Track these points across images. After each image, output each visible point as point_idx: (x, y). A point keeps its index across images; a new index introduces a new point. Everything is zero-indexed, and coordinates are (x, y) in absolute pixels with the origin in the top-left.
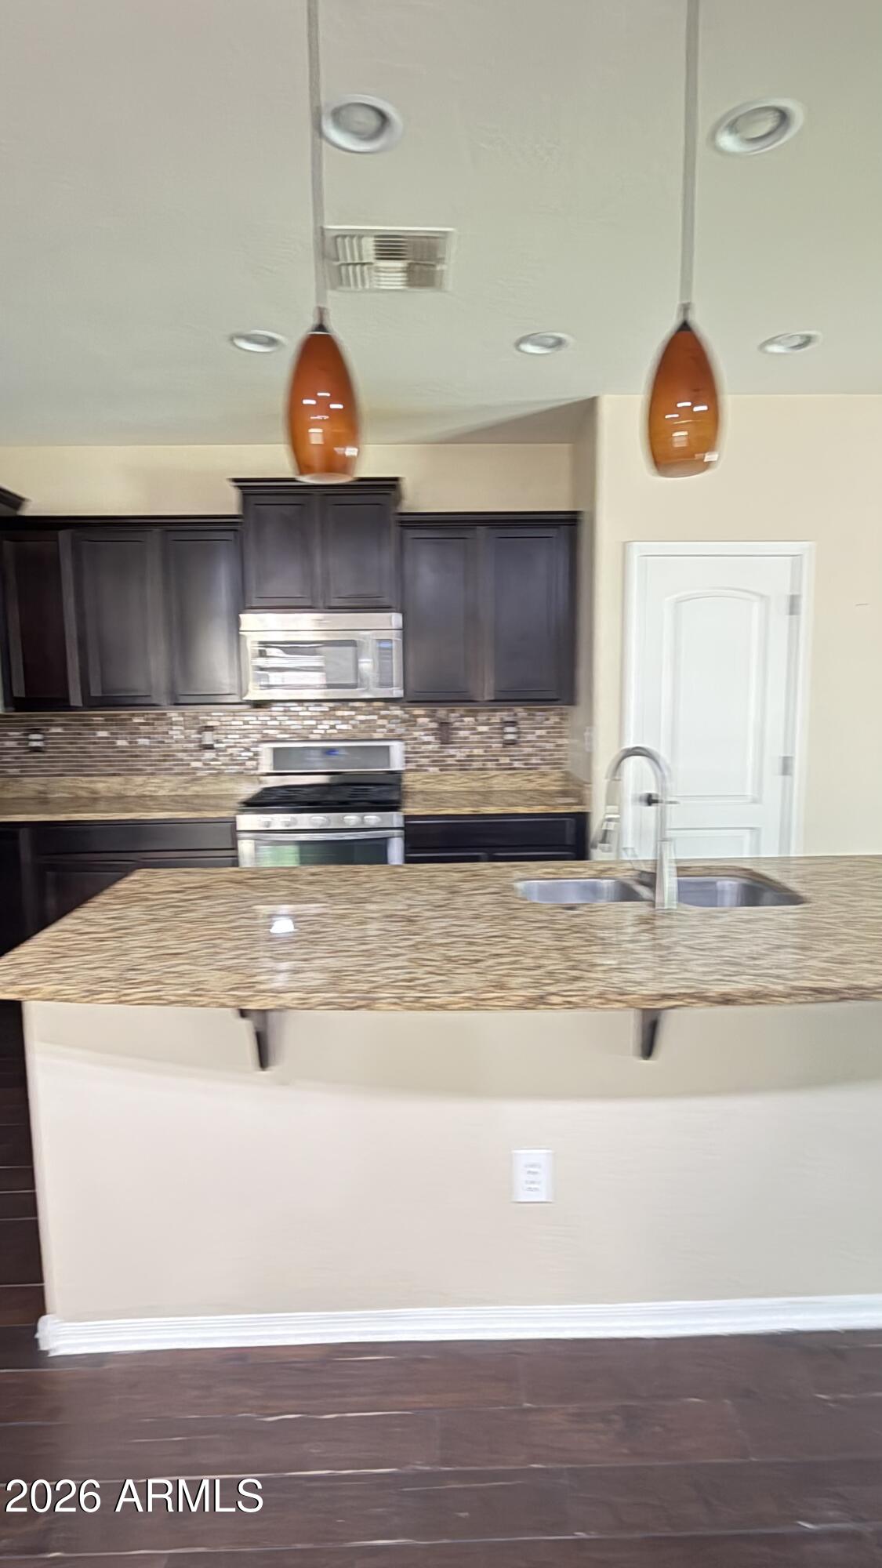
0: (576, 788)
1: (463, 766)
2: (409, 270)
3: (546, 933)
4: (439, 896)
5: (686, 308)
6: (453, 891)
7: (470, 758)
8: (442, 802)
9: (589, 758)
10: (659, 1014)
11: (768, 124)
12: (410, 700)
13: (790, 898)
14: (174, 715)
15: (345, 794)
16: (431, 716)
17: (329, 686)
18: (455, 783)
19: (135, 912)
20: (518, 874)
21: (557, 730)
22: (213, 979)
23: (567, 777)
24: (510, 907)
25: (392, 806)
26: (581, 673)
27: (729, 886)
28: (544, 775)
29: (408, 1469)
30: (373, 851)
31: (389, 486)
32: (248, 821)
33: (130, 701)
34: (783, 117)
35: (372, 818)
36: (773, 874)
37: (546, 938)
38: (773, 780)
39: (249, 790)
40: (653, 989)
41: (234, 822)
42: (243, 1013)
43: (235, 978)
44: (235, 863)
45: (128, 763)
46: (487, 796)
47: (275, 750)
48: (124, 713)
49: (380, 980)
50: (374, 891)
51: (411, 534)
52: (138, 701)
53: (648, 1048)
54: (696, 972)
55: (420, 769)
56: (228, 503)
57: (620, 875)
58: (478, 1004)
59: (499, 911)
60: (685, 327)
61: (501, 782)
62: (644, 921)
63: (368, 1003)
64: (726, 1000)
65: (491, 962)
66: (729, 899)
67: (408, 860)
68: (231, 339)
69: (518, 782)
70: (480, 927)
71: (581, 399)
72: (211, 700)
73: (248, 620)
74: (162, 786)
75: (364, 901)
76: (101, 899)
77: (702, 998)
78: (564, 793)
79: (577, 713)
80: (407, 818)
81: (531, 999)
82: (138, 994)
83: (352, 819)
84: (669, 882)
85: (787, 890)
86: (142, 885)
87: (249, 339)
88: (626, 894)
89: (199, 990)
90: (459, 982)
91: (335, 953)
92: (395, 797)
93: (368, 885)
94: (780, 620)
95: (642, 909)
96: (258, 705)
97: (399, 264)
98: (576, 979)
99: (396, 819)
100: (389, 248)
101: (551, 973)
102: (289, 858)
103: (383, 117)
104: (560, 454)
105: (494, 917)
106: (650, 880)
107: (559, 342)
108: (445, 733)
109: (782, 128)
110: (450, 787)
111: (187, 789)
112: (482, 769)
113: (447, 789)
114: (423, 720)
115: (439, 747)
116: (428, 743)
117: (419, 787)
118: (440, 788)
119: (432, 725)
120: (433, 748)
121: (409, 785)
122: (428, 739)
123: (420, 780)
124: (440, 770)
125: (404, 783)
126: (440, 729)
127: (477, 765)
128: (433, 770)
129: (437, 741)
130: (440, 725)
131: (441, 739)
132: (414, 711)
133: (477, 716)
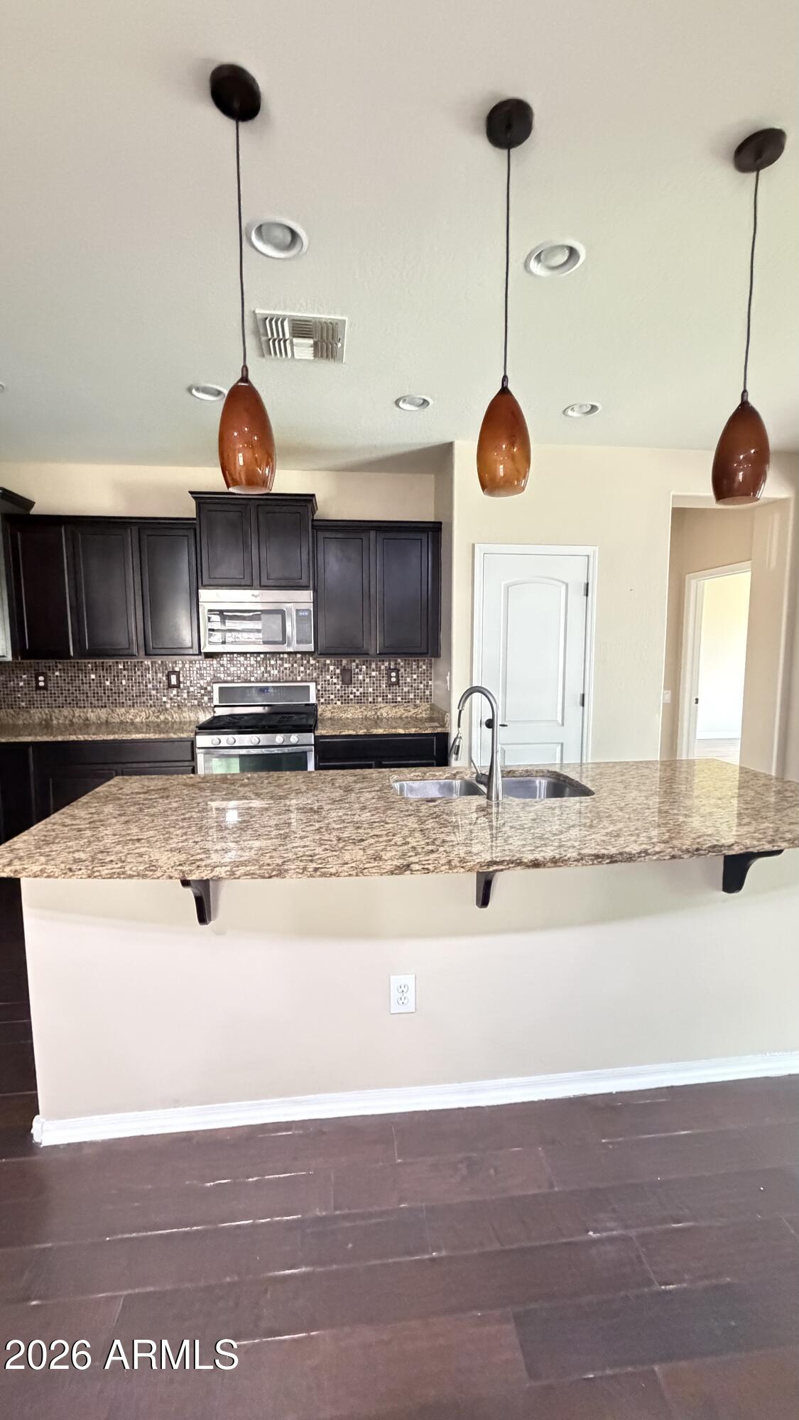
0: (439, 715)
1: (360, 700)
2: (315, 345)
3: (412, 819)
4: (337, 794)
5: (505, 378)
6: (348, 790)
7: (364, 694)
8: (345, 726)
9: (449, 694)
10: (493, 876)
11: (562, 257)
12: (319, 653)
13: (582, 791)
14: (148, 662)
15: (275, 721)
16: (338, 665)
17: (265, 643)
18: (353, 712)
19: (109, 809)
20: (395, 777)
21: (427, 675)
22: (164, 859)
23: (433, 708)
24: (388, 801)
25: (309, 729)
26: (442, 636)
27: (542, 784)
28: (416, 706)
29: (309, 1215)
30: (295, 762)
31: (307, 501)
32: (203, 741)
33: (113, 652)
34: (572, 252)
35: (294, 738)
36: (574, 775)
37: (412, 823)
38: (574, 710)
39: (204, 717)
40: (487, 857)
41: (193, 743)
42: (185, 883)
43: (183, 857)
44: (194, 771)
45: (113, 699)
46: (377, 721)
47: (221, 689)
48: (110, 662)
49: (291, 856)
50: (290, 790)
51: (321, 535)
52: (117, 653)
53: (484, 900)
54: (518, 845)
55: (328, 702)
56: (188, 509)
57: (467, 777)
58: (360, 872)
59: (381, 804)
60: (504, 391)
61: (386, 711)
62: (481, 809)
63: (280, 872)
64: (536, 864)
65: (372, 841)
66: (543, 792)
67: (317, 768)
68: (190, 390)
69: (400, 711)
70: (366, 816)
71: (441, 443)
72: (178, 651)
73: (204, 594)
74: (139, 715)
75: (285, 797)
76: (84, 799)
77: (519, 863)
78: (431, 719)
79: (440, 665)
80: (316, 737)
81: (398, 867)
82: (105, 871)
83: (279, 738)
84: (498, 781)
85: (581, 786)
86: (117, 788)
87: (206, 391)
88: (470, 790)
89: (152, 867)
90: (347, 857)
91: (258, 837)
92: (311, 722)
93: (286, 786)
94: (577, 598)
95: (481, 801)
96: (209, 655)
97: (311, 342)
98: (432, 851)
99: (310, 738)
100: (302, 329)
101: (414, 848)
102: (235, 766)
103: (294, 234)
104: (429, 481)
105: (376, 808)
106: (488, 780)
107: (425, 402)
108: (347, 677)
109: (572, 262)
110: (351, 715)
111: (158, 717)
112: (374, 703)
113: (349, 716)
114: (332, 668)
115: (342, 687)
116: (335, 684)
117: (328, 715)
118: (344, 716)
119: (338, 671)
120: (338, 687)
121: (322, 714)
122: (335, 681)
123: (330, 710)
124: (342, 703)
125: (319, 713)
126: (341, 674)
127: (370, 699)
128: (339, 703)
129: (340, 683)
130: (341, 671)
131: (342, 681)
132: (325, 661)
133: (371, 665)
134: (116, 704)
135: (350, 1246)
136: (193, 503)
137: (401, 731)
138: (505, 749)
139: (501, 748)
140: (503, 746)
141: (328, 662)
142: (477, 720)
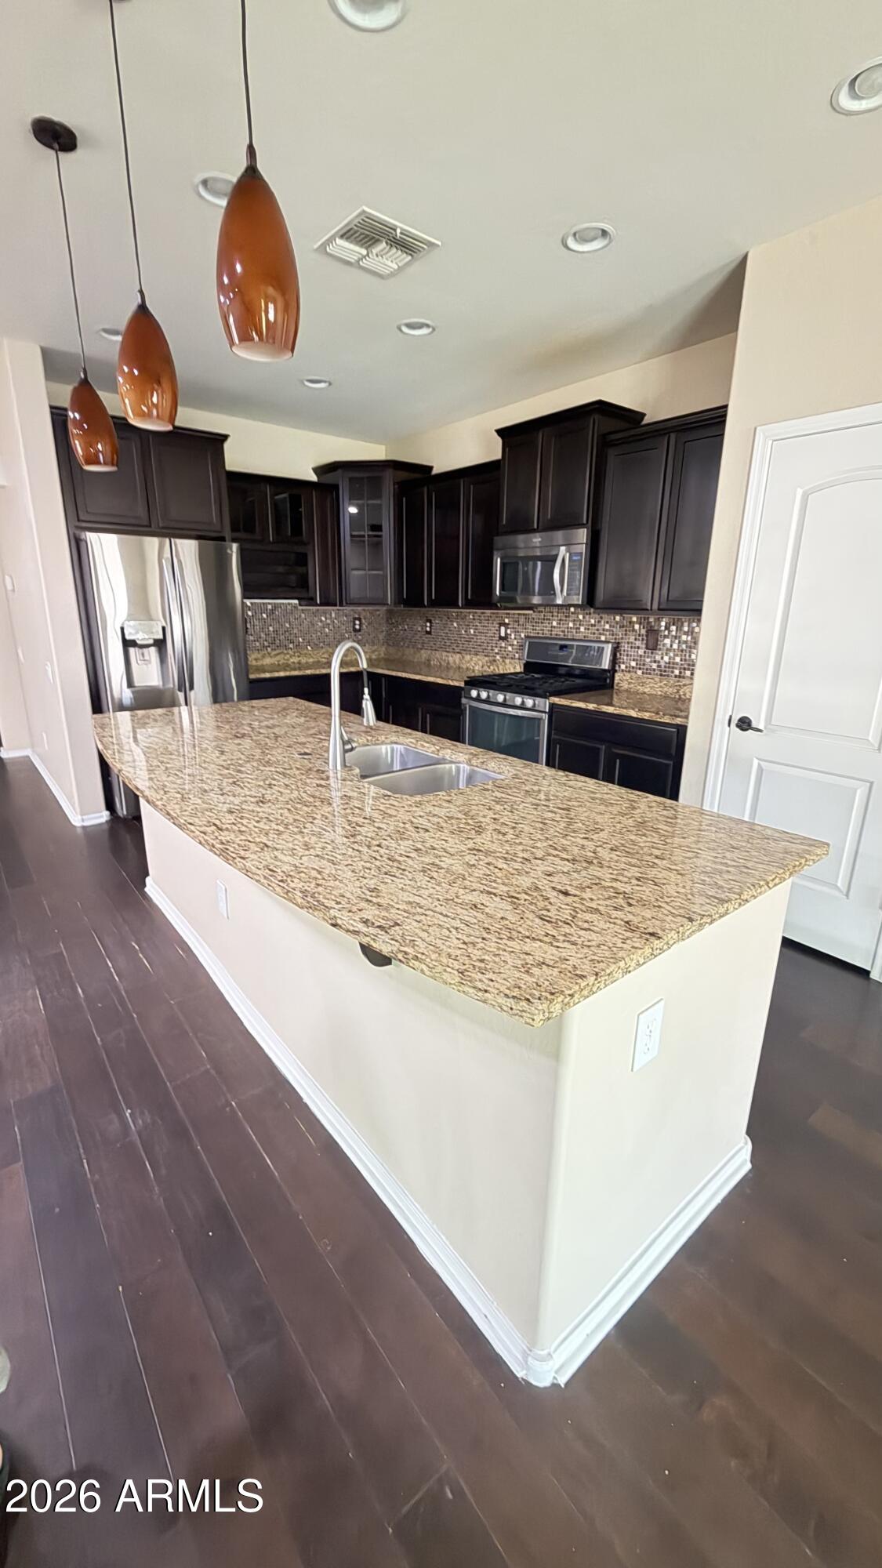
1: (664, 672)
14: (488, 613)
18: (651, 687)
47: (530, 643)
55: (628, 670)
83: (519, 700)
99: (544, 704)
108: (652, 640)
110: (649, 689)
111: (489, 667)
112: (680, 677)
113: (646, 690)
114: (637, 627)
115: (645, 652)
116: (638, 648)
117: (625, 686)
118: (641, 689)
119: (643, 632)
120: (641, 652)
121: (618, 683)
122: (638, 643)
123: (627, 680)
124: (643, 673)
125: (616, 682)
126: (647, 636)
127: (677, 672)
128: (639, 672)
129: (644, 646)
130: (647, 632)
131: (647, 644)
132: (631, 618)
133: (682, 625)
134: (467, 651)
135: (100, 1005)
136: (500, 440)
137: (633, 713)
138: (764, 767)
139: (759, 765)
140: (761, 762)
141: (634, 619)
142: (724, 715)
